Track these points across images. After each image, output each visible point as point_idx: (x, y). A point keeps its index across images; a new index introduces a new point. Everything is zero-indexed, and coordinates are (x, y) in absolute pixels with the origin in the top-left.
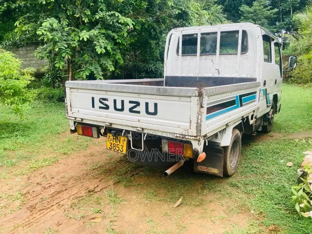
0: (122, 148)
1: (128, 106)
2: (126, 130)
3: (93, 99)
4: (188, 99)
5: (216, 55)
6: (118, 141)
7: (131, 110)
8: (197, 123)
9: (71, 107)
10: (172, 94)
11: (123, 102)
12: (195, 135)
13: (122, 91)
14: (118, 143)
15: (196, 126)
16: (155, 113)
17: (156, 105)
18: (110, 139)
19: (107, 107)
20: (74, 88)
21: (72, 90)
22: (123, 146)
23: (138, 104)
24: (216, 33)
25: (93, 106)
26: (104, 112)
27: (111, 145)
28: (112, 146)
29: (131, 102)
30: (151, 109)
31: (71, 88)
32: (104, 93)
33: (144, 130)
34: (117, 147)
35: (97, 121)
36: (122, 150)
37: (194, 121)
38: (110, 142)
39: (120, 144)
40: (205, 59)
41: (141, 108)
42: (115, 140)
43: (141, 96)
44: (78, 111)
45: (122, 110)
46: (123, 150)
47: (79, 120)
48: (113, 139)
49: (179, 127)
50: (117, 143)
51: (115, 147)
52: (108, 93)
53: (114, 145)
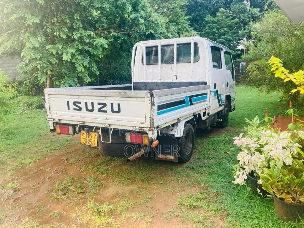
0: (94, 142)
1: (97, 107)
2: (96, 127)
3: (68, 102)
4: (143, 99)
5: (174, 63)
6: (90, 136)
7: (100, 110)
8: (151, 117)
9: (50, 110)
10: (130, 96)
11: (92, 104)
12: (149, 127)
13: (92, 95)
14: (91, 138)
15: (150, 120)
16: (119, 112)
17: (119, 105)
18: (83, 136)
19: (80, 109)
20: (52, 95)
21: (50, 96)
22: (95, 140)
23: (105, 105)
24: (173, 45)
25: (69, 109)
26: (78, 113)
27: (84, 141)
28: (86, 141)
29: (99, 104)
30: (116, 109)
31: (49, 94)
32: (77, 97)
33: (111, 125)
34: (90, 141)
35: (72, 121)
36: (94, 144)
37: (148, 116)
38: (84, 138)
39: (92, 139)
40: (165, 67)
41: (108, 108)
42: (87, 136)
43: (107, 98)
44: (56, 113)
45: (92, 110)
47: (57, 121)
48: (87, 135)
51: (88, 141)
52: (81, 97)
53: (87, 140)
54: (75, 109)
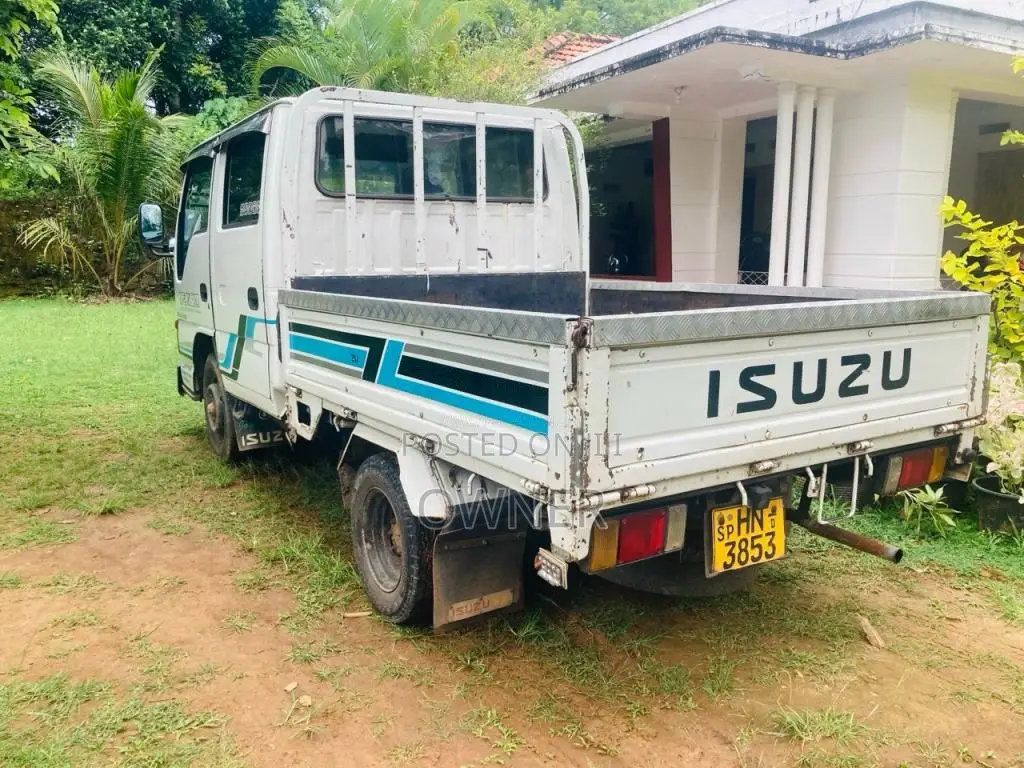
0: (770, 543)
3: (715, 377)
4: (969, 323)
6: (756, 520)
7: (846, 390)
11: (822, 366)
14: (757, 530)
16: (903, 380)
17: (907, 354)
18: (725, 531)
19: (769, 400)
21: (620, 356)
22: (773, 534)
24: (472, 128)
25: (713, 411)
26: (758, 422)
27: (730, 554)
28: (736, 551)
29: (846, 361)
31: (615, 349)
32: (763, 343)
34: (753, 547)
35: (717, 471)
36: (770, 552)
37: (980, 378)
38: (726, 541)
39: (763, 533)
40: (429, 215)
41: (872, 374)
42: (744, 526)
44: (642, 450)
45: (818, 395)
46: (774, 548)
48: (740, 521)
49: (949, 405)
50: (753, 531)
51: (745, 550)
52: (778, 341)
53: (743, 545)
54: (743, 408)
